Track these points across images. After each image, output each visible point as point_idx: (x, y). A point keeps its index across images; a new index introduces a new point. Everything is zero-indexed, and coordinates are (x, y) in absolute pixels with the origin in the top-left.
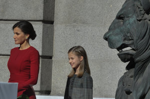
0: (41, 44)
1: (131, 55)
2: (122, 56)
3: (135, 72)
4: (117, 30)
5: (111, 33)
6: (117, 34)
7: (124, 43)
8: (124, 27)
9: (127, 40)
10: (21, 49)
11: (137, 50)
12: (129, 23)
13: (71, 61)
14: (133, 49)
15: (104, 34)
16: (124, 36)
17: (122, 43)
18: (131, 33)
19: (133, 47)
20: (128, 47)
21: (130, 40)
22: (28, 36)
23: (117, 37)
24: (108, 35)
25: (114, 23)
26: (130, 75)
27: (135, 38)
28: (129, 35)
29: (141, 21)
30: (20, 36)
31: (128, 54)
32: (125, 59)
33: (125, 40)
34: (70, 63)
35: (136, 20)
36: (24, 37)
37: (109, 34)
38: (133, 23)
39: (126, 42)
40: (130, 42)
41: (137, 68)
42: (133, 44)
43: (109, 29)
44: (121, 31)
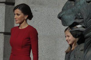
0: (4, 22)
1: (81, 31)
2: (74, 32)
3: (85, 47)
4: (69, 11)
5: (64, 13)
6: (69, 14)
7: (75, 21)
8: (75, 8)
9: (78, 19)
10: (20, 28)
11: (86, 27)
12: (80, 4)
13: (67, 38)
14: (83, 27)
15: (58, 14)
16: (75, 15)
17: (73, 22)
18: (81, 13)
19: (83, 25)
20: (79, 24)
21: (80, 19)
22: (27, 16)
23: (69, 17)
24: (61, 15)
25: (66, 4)
26: (81, 49)
27: (85, 17)
28: (79, 14)
29: (90, 3)
30: (20, 16)
31: (79, 31)
32: (76, 35)
33: (76, 18)
34: (67, 40)
35: (86, 2)
36: (24, 17)
37: (63, 14)
38: (82, 5)
39: (77, 21)
40: (81, 21)
41: (86, 43)
42: (83, 22)
43: (63, 10)
44: (73, 11)
